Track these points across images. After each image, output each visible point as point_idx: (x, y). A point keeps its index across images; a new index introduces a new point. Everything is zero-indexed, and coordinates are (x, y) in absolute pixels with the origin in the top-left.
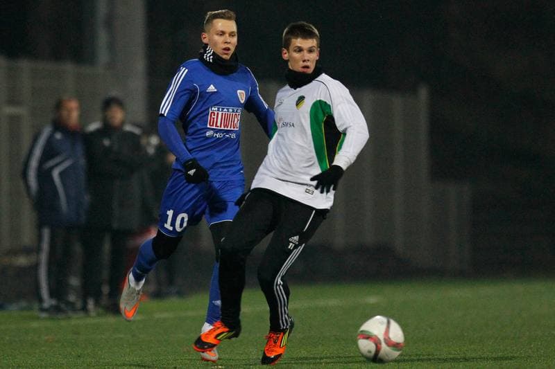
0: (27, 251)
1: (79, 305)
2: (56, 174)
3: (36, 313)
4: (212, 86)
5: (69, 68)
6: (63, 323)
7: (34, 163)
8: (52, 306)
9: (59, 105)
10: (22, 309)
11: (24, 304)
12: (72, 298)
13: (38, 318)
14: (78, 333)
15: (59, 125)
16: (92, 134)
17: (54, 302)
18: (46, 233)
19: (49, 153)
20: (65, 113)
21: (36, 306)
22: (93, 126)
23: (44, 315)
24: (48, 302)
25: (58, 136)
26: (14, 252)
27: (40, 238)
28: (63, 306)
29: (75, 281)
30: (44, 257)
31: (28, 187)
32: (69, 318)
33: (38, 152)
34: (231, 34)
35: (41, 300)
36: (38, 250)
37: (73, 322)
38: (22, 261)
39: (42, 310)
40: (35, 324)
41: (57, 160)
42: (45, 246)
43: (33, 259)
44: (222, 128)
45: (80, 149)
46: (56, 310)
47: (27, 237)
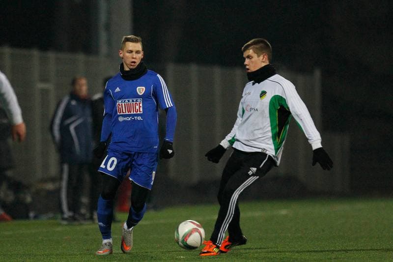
0: (53, 180)
1: (88, 215)
2: (72, 128)
3: (59, 221)
4: (118, 88)
5: (81, 57)
6: (78, 228)
7: (57, 121)
8: (70, 217)
9: (74, 82)
10: (49, 219)
11: (51, 215)
12: (83, 211)
13: (60, 225)
14: (87, 235)
15: (74, 95)
16: (96, 101)
17: (71, 214)
18: (66, 168)
19: (68, 114)
20: (78, 87)
21: (59, 216)
22: (97, 96)
23: (65, 223)
24: (67, 214)
25: (74, 103)
26: (45, 180)
27: (62, 171)
28: (77, 216)
29: (85, 200)
30: (64, 184)
31: (53, 137)
32: (81, 224)
33: (60, 113)
34: (138, 52)
35: (62, 213)
36: (61, 179)
37: (85, 227)
38: (50, 186)
39: (63, 219)
40: (59, 229)
41: (72, 119)
42: (65, 176)
43: (57, 185)
44: (127, 113)
45: (88, 112)
46: (73, 219)
47: (53, 171)
